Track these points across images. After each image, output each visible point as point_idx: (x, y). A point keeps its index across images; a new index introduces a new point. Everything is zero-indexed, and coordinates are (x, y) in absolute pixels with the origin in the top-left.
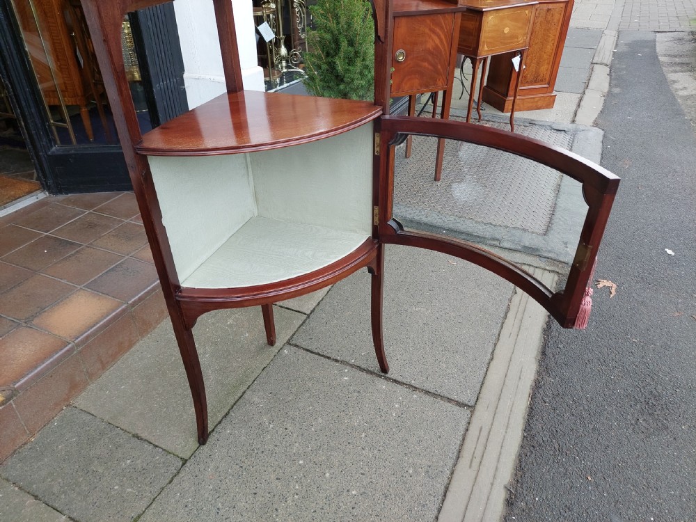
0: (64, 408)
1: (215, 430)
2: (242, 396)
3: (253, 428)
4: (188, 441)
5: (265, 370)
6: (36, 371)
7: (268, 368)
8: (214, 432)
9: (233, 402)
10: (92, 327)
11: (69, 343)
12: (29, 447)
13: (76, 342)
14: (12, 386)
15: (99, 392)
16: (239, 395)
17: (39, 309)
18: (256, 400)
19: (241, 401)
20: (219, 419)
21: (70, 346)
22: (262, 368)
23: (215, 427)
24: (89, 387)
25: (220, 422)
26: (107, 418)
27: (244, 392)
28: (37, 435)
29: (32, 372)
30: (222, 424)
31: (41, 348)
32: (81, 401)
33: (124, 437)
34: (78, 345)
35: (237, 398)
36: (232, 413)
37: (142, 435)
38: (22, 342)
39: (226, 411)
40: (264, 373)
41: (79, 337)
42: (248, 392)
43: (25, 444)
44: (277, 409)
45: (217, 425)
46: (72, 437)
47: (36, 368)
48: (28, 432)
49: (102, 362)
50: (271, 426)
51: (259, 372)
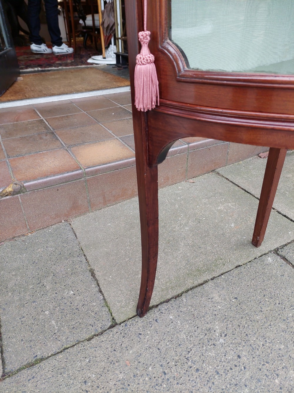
0: (63, 221)
1: (159, 307)
2: (202, 284)
3: (199, 330)
4: (129, 303)
5: (239, 268)
6: (45, 180)
7: (242, 268)
8: (157, 309)
9: (191, 286)
10: (103, 164)
11: (81, 169)
12: (24, 239)
13: (86, 170)
14: (22, 183)
15: (91, 220)
16: (200, 281)
17: (82, 142)
18: (217, 298)
19: (199, 289)
20: (169, 297)
21: (80, 171)
22: (236, 265)
23: (161, 303)
24: (88, 214)
25: (168, 301)
26: (83, 244)
27: (206, 282)
28: (34, 234)
29: (43, 179)
30: (169, 304)
31: (62, 166)
32: (77, 222)
33: (83, 267)
34: (87, 174)
35: (196, 283)
36: (183, 297)
37: (97, 274)
38: (55, 157)
39: (180, 292)
40: (236, 271)
41: (90, 168)
42: (210, 283)
43: (23, 235)
44: (236, 323)
45: (164, 302)
46: (52, 247)
47: (47, 177)
48: (28, 227)
49: (104, 198)
50: (221, 340)
51: (231, 267)
